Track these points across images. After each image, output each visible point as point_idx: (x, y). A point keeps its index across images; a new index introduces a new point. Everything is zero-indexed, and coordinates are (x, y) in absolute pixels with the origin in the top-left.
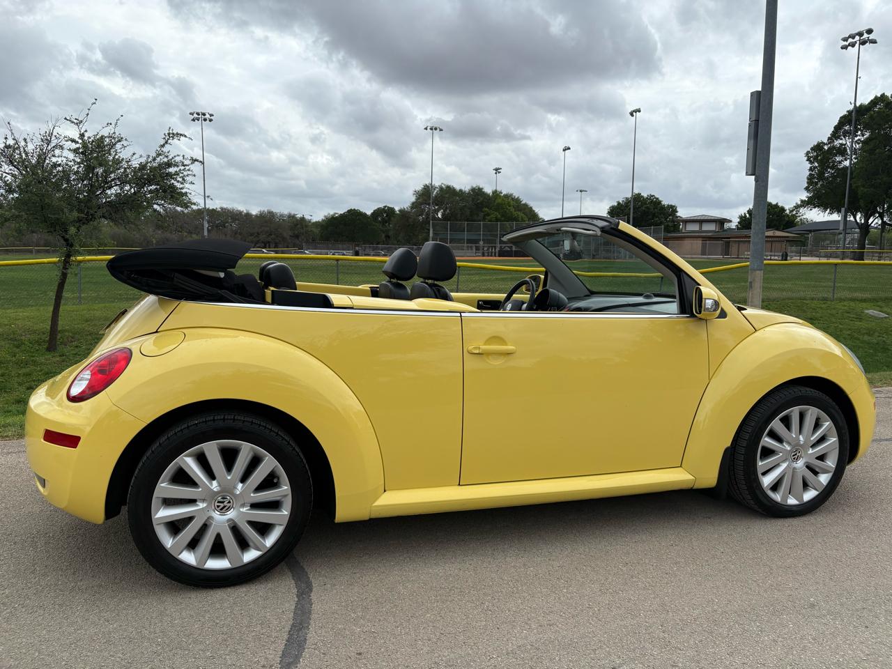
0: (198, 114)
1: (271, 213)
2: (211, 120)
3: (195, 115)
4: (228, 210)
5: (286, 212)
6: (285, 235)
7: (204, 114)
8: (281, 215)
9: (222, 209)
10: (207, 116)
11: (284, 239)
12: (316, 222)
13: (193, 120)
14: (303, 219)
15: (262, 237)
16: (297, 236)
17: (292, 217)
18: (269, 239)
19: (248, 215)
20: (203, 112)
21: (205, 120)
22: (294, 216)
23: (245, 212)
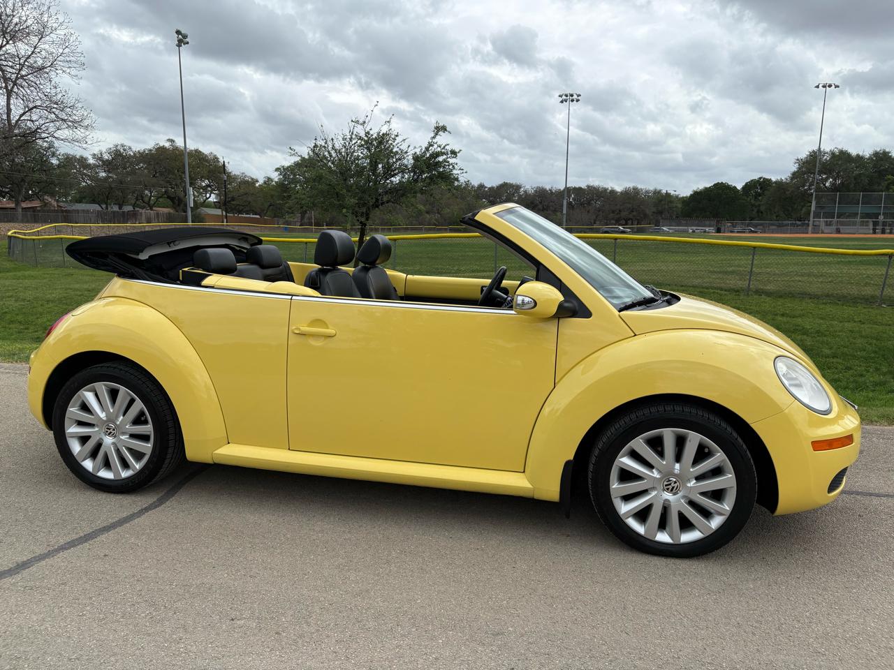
0: (566, 96)
1: (635, 189)
2: (578, 101)
3: (564, 97)
4: (594, 188)
5: (652, 188)
6: (647, 211)
7: (572, 95)
8: (647, 192)
9: (588, 186)
10: (575, 97)
11: (646, 216)
12: (683, 197)
13: (562, 102)
14: (668, 194)
15: (624, 214)
16: (660, 213)
17: (657, 193)
18: (631, 216)
19: (613, 192)
20: (571, 93)
21: (572, 101)
22: (659, 192)
23: (610, 189)
